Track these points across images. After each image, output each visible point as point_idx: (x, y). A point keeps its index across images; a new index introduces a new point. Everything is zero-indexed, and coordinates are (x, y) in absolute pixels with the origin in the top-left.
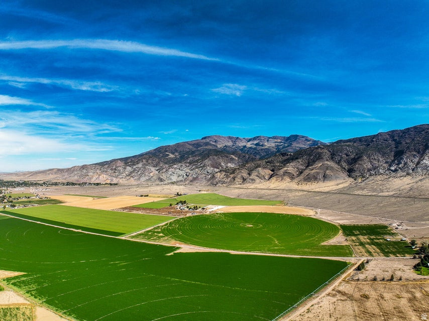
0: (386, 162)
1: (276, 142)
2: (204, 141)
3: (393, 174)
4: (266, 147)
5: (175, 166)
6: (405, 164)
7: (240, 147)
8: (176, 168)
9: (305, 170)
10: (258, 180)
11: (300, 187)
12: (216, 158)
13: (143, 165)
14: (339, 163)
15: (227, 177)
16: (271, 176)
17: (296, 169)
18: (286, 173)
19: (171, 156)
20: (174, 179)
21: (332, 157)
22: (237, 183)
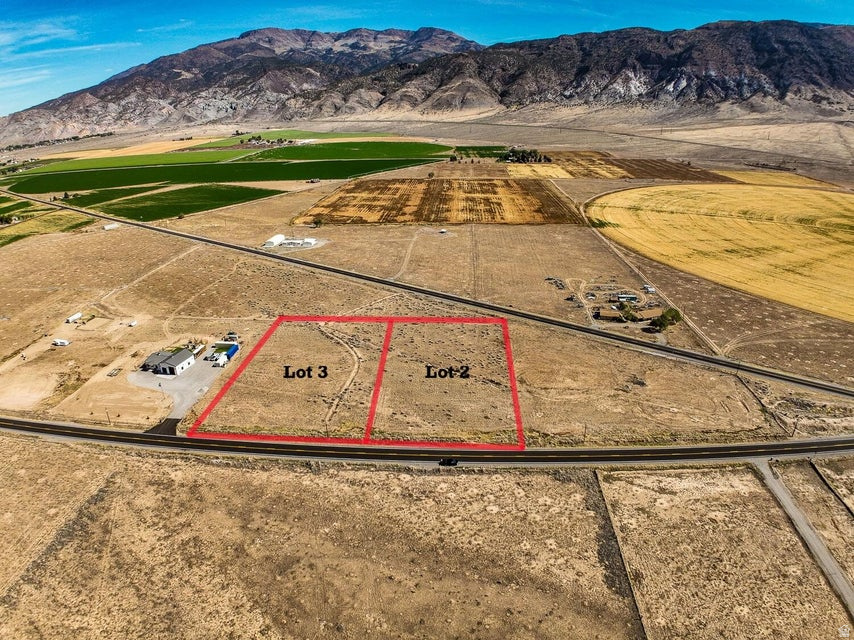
0: (561, 84)
1: (391, 42)
2: (246, 40)
3: (566, 101)
4: (372, 52)
5: (204, 94)
6: (587, 87)
7: (319, 51)
8: (205, 98)
9: (434, 91)
10: (360, 109)
11: (425, 118)
12: (279, 74)
13: (138, 97)
14: (488, 82)
15: (308, 105)
16: (381, 103)
17: (421, 91)
18: (404, 97)
19: (187, 75)
20: (212, 114)
21: (480, 71)
22: (326, 114)
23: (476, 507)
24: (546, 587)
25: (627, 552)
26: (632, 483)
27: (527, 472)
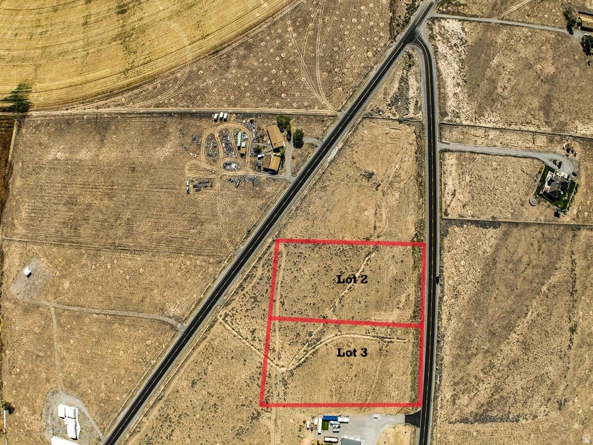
23: (462, 269)
24: (497, 248)
25: (483, 218)
26: (449, 205)
27: (442, 248)
